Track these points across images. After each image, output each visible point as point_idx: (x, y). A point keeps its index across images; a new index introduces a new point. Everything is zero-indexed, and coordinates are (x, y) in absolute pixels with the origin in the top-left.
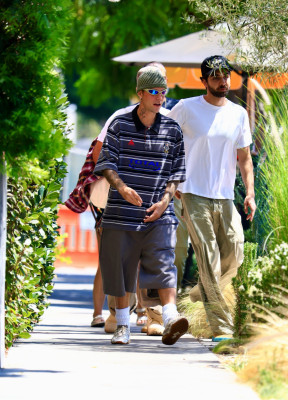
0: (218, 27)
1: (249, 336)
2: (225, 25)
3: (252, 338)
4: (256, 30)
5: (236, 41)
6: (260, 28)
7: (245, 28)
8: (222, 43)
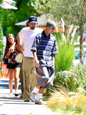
0: (42, 16)
1: (49, 96)
2: (44, 16)
3: (50, 96)
4: (52, 17)
5: (47, 20)
6: (53, 16)
7: (49, 16)
8: (43, 20)
